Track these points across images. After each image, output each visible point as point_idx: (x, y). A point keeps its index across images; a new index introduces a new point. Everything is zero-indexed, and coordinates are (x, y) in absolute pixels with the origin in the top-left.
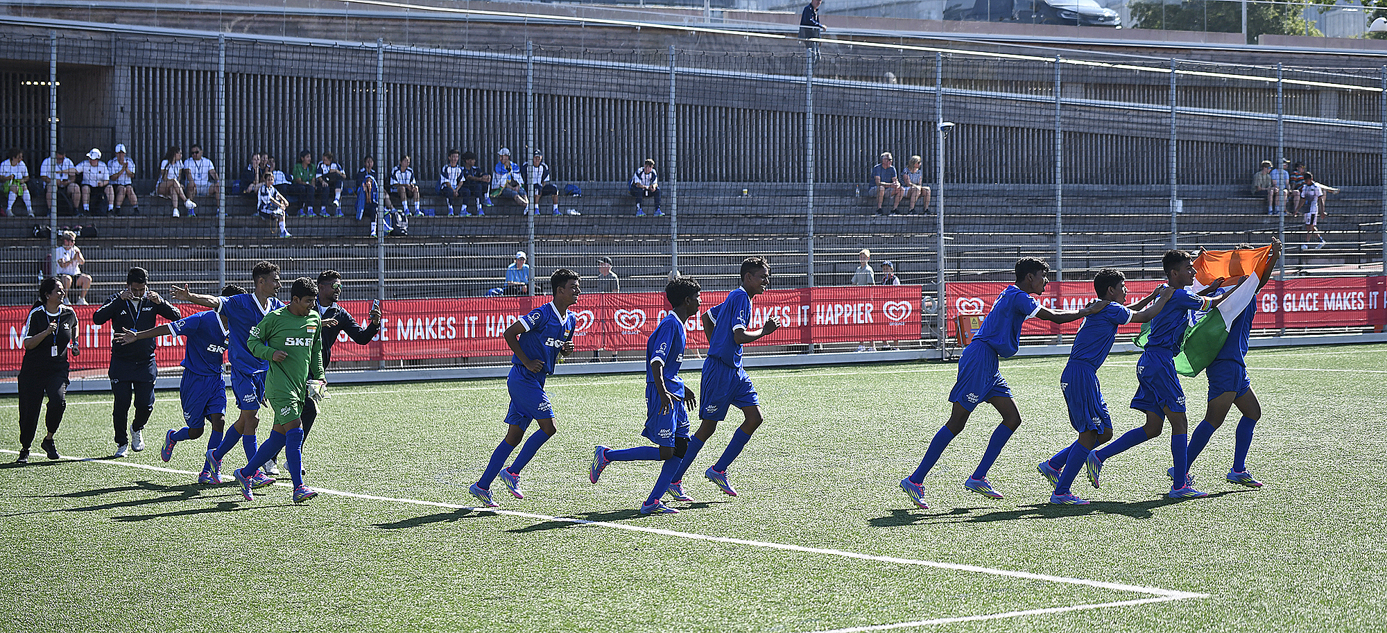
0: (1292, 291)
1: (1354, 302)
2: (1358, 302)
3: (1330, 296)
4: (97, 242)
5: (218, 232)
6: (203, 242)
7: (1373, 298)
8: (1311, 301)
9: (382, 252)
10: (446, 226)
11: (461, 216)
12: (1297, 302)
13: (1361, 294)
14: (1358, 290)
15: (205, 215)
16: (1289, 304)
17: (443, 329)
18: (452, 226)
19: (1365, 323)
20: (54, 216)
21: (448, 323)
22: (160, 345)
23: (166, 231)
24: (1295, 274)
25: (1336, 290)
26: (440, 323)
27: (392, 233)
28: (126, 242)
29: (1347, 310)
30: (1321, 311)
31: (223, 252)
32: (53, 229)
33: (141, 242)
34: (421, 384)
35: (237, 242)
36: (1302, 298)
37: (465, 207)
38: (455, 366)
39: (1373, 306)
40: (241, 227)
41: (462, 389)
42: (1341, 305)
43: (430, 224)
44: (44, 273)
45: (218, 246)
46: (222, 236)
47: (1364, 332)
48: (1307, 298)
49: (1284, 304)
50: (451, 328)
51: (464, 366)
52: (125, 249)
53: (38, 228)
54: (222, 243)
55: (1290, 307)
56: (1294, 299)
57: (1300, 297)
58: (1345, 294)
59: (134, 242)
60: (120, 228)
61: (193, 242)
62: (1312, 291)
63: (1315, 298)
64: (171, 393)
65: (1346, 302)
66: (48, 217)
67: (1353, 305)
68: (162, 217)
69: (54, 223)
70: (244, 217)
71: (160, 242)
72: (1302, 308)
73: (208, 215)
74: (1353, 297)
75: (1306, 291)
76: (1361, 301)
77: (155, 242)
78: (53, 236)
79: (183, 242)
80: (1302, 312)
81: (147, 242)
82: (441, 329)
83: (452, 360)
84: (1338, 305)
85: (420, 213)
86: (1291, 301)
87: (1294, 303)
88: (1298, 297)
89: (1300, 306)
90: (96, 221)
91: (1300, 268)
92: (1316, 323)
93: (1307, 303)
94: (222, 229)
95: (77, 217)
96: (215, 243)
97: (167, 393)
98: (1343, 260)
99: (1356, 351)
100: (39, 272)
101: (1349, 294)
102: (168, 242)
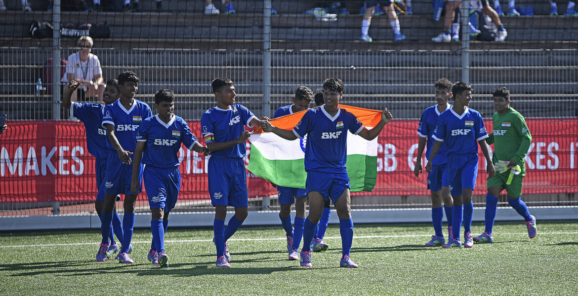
4: (112, 44)
5: (262, 33)
6: (243, 45)
9: (467, 59)
10: (548, 28)
11: (568, 15)
15: (246, 12)
17: (542, 157)
18: (555, 28)
20: (57, 10)
21: (549, 150)
22: (189, 172)
23: (197, 31)
26: (538, 150)
27: (478, 37)
28: (147, 44)
31: (268, 58)
32: (56, 26)
33: (166, 44)
34: (515, 226)
35: (285, 45)
37: (572, 4)
38: (558, 204)
40: (291, 27)
41: (566, 233)
43: (527, 26)
44: (44, 81)
45: (262, 51)
46: (267, 38)
50: (553, 156)
51: (570, 204)
52: (147, 52)
53: (36, 25)
54: (267, 46)
59: (156, 44)
60: (141, 26)
61: (230, 46)
64: (201, 233)
66: (49, 12)
68: (192, 14)
69: (57, 18)
70: (295, 15)
71: (190, 45)
73: (250, 12)
77: (183, 45)
78: (56, 35)
79: (218, 45)
81: (174, 45)
82: (540, 157)
83: (553, 197)
85: (515, 12)
90: (111, 17)
94: (267, 29)
95: (86, 12)
96: (258, 47)
97: (197, 233)
100: (37, 81)
102: (200, 45)
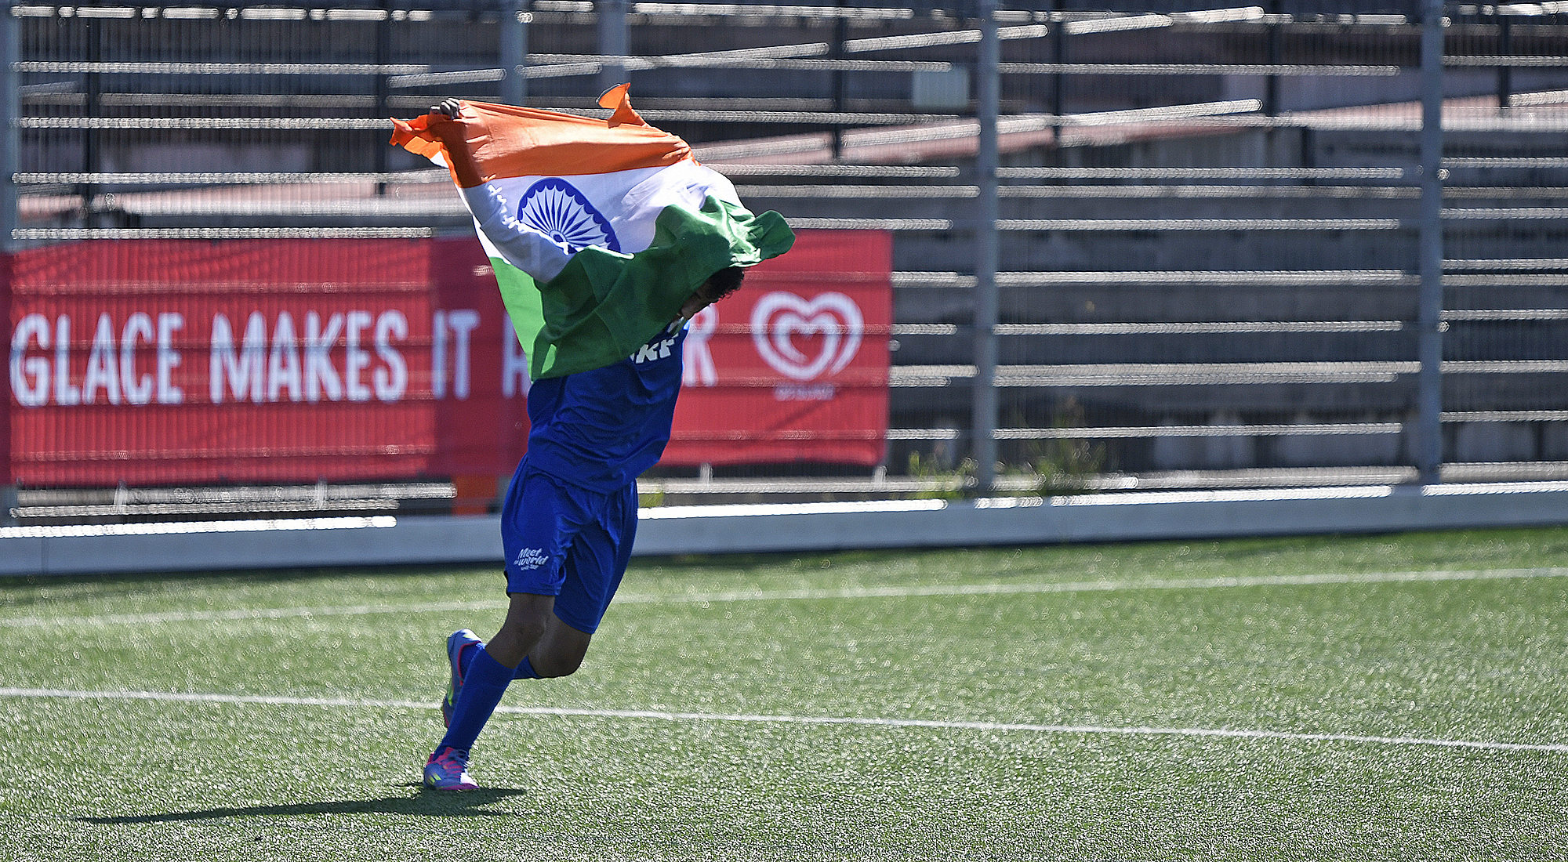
0: (52, 305)
1: (356, 360)
2: (377, 362)
3: (239, 331)
7: (451, 344)
8: (146, 355)
12: (80, 356)
13: (393, 322)
14: (376, 301)
16: (39, 366)
19: (411, 468)
24: (65, 218)
25: (270, 303)
29: (325, 403)
30: (197, 404)
36: (104, 335)
39: (450, 385)
42: (291, 377)
47: (406, 509)
48: (128, 340)
49: (16, 367)
55: (43, 382)
56: (63, 340)
57: (91, 331)
58: (313, 322)
62: (154, 304)
63: (165, 340)
65: (319, 363)
67: (352, 376)
72: (102, 390)
74: (353, 337)
75: (122, 306)
76: (394, 359)
80: (101, 406)
84: (277, 377)
86: (50, 354)
87: (63, 363)
88: (83, 334)
89: (95, 376)
91: (88, 191)
92: (161, 462)
93: (127, 363)
98: (298, 154)
99: (382, 606)
101: (335, 323)
